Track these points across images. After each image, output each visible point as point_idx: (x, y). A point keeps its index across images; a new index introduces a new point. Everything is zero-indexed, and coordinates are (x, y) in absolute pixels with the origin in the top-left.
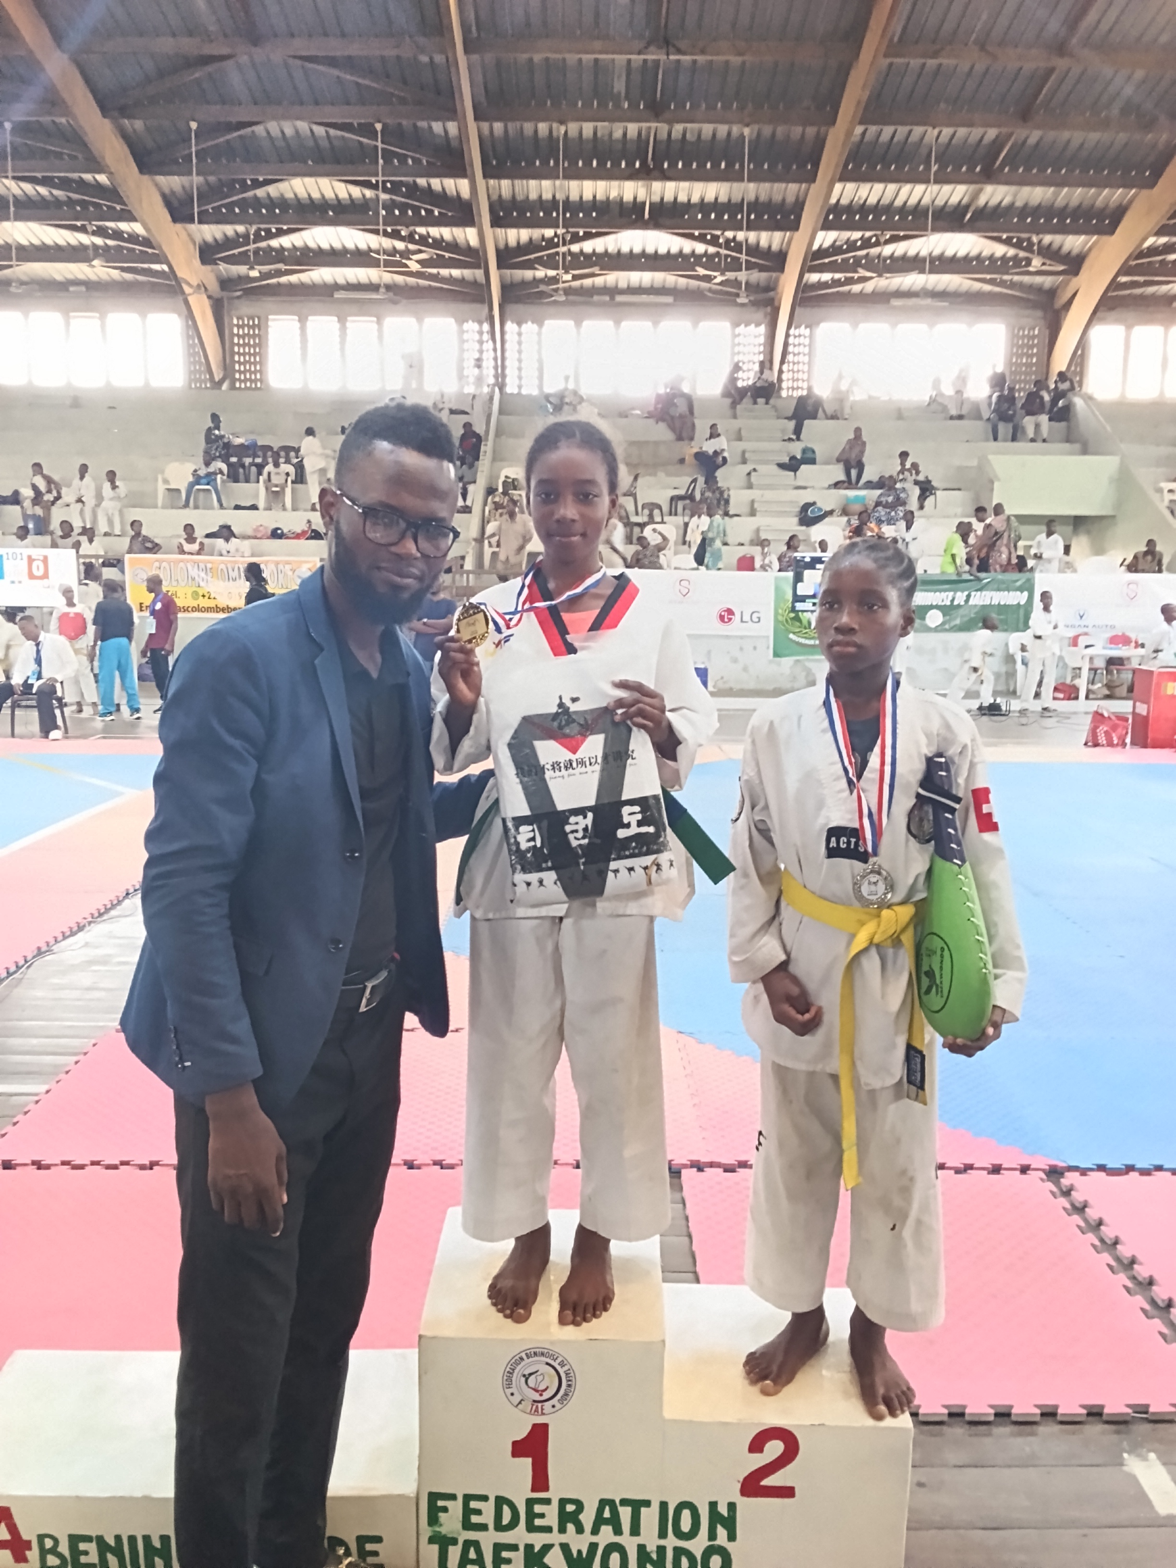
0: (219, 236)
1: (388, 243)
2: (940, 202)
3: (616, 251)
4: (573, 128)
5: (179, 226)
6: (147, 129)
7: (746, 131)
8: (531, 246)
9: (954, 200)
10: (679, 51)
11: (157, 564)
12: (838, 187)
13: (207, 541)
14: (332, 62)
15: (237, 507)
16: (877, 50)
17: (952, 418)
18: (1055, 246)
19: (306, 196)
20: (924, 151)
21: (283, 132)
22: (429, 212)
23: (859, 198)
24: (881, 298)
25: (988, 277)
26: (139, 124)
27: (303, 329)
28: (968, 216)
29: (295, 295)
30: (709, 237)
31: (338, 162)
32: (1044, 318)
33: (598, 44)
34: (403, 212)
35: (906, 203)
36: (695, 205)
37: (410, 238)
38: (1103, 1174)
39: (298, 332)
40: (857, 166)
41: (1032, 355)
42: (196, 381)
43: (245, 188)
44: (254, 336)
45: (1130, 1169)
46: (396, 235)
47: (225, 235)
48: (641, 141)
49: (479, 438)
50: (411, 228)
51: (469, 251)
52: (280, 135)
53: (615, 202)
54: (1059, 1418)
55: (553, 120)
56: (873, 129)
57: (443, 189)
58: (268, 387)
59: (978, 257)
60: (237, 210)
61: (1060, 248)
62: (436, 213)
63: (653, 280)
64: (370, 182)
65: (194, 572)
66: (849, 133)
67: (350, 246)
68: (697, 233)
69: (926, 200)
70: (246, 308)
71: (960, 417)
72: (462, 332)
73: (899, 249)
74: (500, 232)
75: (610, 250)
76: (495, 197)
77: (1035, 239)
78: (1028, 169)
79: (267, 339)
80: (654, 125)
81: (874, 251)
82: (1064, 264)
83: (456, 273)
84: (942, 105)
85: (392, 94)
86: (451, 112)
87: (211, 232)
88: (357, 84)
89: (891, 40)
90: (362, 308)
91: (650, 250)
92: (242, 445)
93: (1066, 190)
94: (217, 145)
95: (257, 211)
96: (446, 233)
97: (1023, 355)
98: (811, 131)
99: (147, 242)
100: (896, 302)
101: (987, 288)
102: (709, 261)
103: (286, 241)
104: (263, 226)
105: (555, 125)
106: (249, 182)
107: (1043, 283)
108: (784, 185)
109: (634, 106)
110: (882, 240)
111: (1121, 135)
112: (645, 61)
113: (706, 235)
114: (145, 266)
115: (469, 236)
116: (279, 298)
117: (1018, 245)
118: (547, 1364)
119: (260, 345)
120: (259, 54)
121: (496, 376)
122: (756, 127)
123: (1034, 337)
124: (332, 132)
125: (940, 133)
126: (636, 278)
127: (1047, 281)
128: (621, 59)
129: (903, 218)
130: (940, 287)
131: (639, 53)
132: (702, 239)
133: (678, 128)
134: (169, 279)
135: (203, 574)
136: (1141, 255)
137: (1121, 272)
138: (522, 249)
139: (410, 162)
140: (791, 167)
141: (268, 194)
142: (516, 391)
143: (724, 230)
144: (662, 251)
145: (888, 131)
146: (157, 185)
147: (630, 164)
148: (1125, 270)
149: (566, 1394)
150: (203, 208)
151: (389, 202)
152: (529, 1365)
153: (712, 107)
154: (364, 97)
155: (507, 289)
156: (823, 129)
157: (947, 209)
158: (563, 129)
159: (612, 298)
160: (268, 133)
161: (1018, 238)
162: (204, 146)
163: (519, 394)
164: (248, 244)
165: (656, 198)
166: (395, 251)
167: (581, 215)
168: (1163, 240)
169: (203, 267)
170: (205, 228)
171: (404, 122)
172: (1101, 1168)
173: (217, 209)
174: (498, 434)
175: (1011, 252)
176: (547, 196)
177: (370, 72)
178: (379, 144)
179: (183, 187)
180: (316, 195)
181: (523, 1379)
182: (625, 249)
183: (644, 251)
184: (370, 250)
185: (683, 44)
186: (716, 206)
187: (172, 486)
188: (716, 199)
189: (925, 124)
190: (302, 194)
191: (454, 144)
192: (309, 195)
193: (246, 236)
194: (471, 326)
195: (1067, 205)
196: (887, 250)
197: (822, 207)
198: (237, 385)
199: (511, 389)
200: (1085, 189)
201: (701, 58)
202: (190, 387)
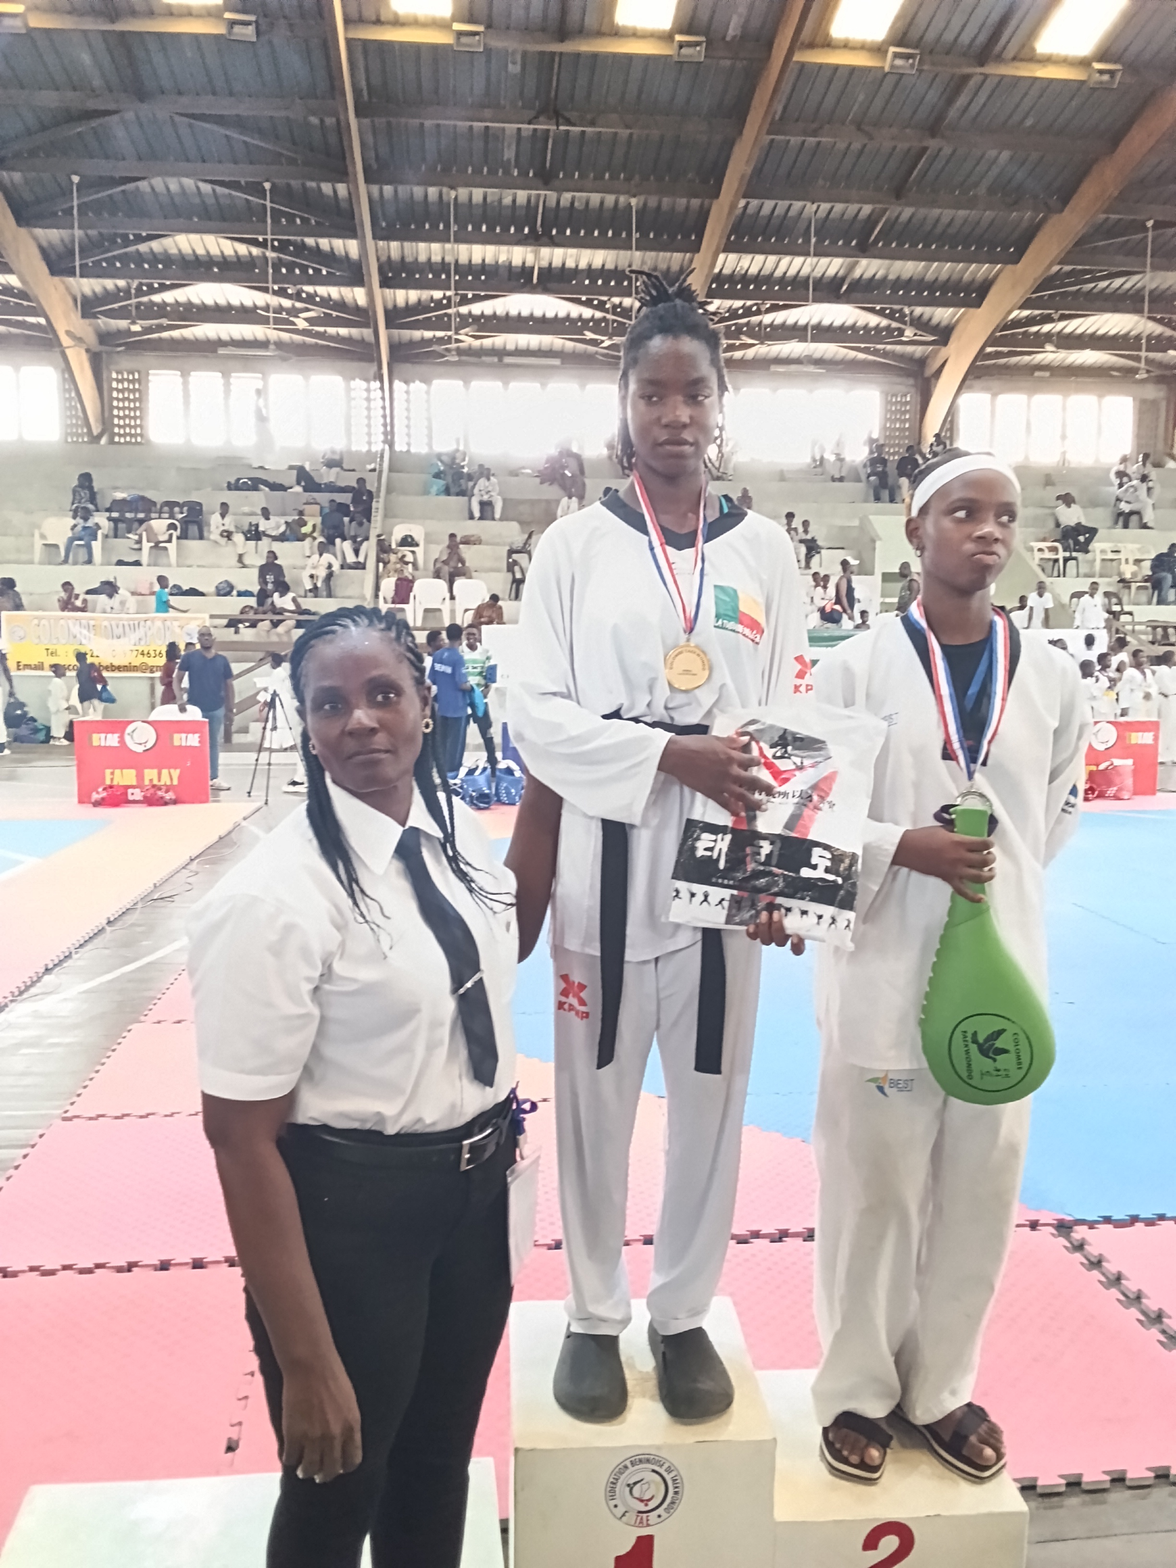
0: (98, 289)
1: (275, 301)
2: (818, 273)
3: (504, 314)
4: (463, 193)
5: (56, 279)
6: (26, 181)
7: (634, 201)
8: (419, 307)
9: (831, 272)
10: (569, 123)
11: (36, 621)
12: (722, 257)
13: (89, 597)
14: (220, 120)
15: (120, 563)
16: (760, 127)
17: (833, 479)
18: (926, 317)
19: (190, 252)
20: (802, 226)
21: (168, 189)
22: (317, 271)
23: (742, 268)
24: (763, 364)
25: (863, 346)
26: (17, 176)
27: (185, 384)
28: (844, 288)
29: (177, 350)
30: (596, 302)
31: (224, 219)
32: (915, 386)
33: (488, 113)
34: (290, 270)
35: (785, 273)
36: (582, 270)
37: (297, 296)
38: (1110, 1226)
39: (181, 387)
40: (740, 237)
41: (905, 421)
42: (72, 435)
43: (127, 243)
44: (134, 391)
45: (1134, 1220)
46: (282, 293)
47: (105, 289)
48: (530, 209)
49: (370, 493)
50: (299, 287)
51: (357, 310)
52: (165, 192)
53: (504, 266)
54: (1128, 1483)
55: (442, 184)
56: (755, 203)
57: (332, 249)
58: (148, 442)
59: (853, 327)
60: (118, 265)
61: (930, 319)
62: (324, 272)
63: (540, 343)
64: (257, 239)
65: (76, 629)
66: (733, 206)
67: (235, 302)
68: (584, 298)
69: (805, 271)
70: (126, 362)
71: (841, 479)
72: (348, 390)
73: (778, 317)
74: (387, 291)
75: (498, 313)
76: (384, 258)
77: (907, 310)
78: (900, 244)
79: (147, 394)
80: (542, 192)
81: (755, 319)
82: (933, 334)
83: (343, 331)
84: (821, 182)
85: (281, 155)
86: (343, 174)
87: (89, 286)
88: (245, 142)
89: (773, 119)
90: (247, 364)
91: (538, 313)
92: (124, 500)
93: (936, 264)
94: (98, 200)
95: (139, 265)
96: (334, 292)
97: (897, 420)
98: (695, 202)
99: (23, 295)
100: (774, 368)
101: (861, 356)
102: (597, 326)
103: (169, 297)
104: (144, 281)
105: (445, 190)
106: (131, 237)
107: (915, 351)
108: (668, 254)
109: (524, 174)
110: (763, 309)
111: (987, 213)
112: (535, 130)
113: (593, 300)
114: (20, 318)
115: (359, 296)
116: (157, 353)
117: (891, 317)
118: (654, 1471)
119: (140, 400)
120: (145, 109)
121: (385, 433)
122: (642, 198)
123: (907, 403)
124: (219, 190)
125: (818, 207)
126: (524, 340)
127: (918, 351)
128: (511, 128)
129: (783, 289)
130: (817, 355)
131: (530, 123)
132: (588, 304)
133: (567, 197)
134: (47, 333)
135: (85, 632)
136: (1006, 327)
137: (988, 343)
138: (410, 310)
139: (298, 221)
140: (676, 237)
141: (151, 249)
142: (405, 449)
143: (611, 295)
144: (550, 314)
145: (769, 204)
146: (35, 239)
147: (519, 230)
148: (991, 341)
149: (673, 1503)
150: (84, 262)
151: (276, 261)
152: (633, 1474)
153: (599, 177)
154: (252, 156)
155: (395, 348)
156: (707, 202)
157: (824, 281)
158: (453, 194)
159: (500, 360)
160: (153, 189)
161: (891, 309)
162: (86, 199)
163: (408, 451)
164: (130, 299)
165: (545, 264)
166: (280, 309)
167: (470, 278)
168: (1026, 313)
169: (82, 321)
170: (84, 281)
171: (293, 183)
172: (1107, 1220)
173: (97, 263)
174: (389, 491)
175: (884, 322)
176: (436, 258)
177: (261, 133)
178: (268, 204)
179: (62, 240)
180: (201, 251)
181: (628, 1489)
182: (514, 312)
183: (532, 314)
184: (256, 307)
185: (573, 115)
186: (603, 272)
187: (50, 541)
188: (603, 266)
189: (804, 200)
190: (186, 249)
191: (344, 205)
192: (194, 251)
193: (127, 291)
194: (359, 384)
195: (937, 279)
196: (767, 319)
197: (707, 276)
198: (117, 439)
199: (399, 447)
200: (955, 264)
201: (589, 130)
202: (66, 442)
